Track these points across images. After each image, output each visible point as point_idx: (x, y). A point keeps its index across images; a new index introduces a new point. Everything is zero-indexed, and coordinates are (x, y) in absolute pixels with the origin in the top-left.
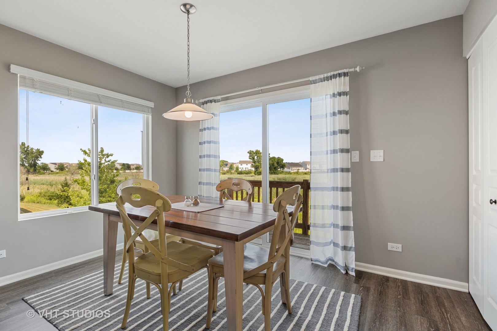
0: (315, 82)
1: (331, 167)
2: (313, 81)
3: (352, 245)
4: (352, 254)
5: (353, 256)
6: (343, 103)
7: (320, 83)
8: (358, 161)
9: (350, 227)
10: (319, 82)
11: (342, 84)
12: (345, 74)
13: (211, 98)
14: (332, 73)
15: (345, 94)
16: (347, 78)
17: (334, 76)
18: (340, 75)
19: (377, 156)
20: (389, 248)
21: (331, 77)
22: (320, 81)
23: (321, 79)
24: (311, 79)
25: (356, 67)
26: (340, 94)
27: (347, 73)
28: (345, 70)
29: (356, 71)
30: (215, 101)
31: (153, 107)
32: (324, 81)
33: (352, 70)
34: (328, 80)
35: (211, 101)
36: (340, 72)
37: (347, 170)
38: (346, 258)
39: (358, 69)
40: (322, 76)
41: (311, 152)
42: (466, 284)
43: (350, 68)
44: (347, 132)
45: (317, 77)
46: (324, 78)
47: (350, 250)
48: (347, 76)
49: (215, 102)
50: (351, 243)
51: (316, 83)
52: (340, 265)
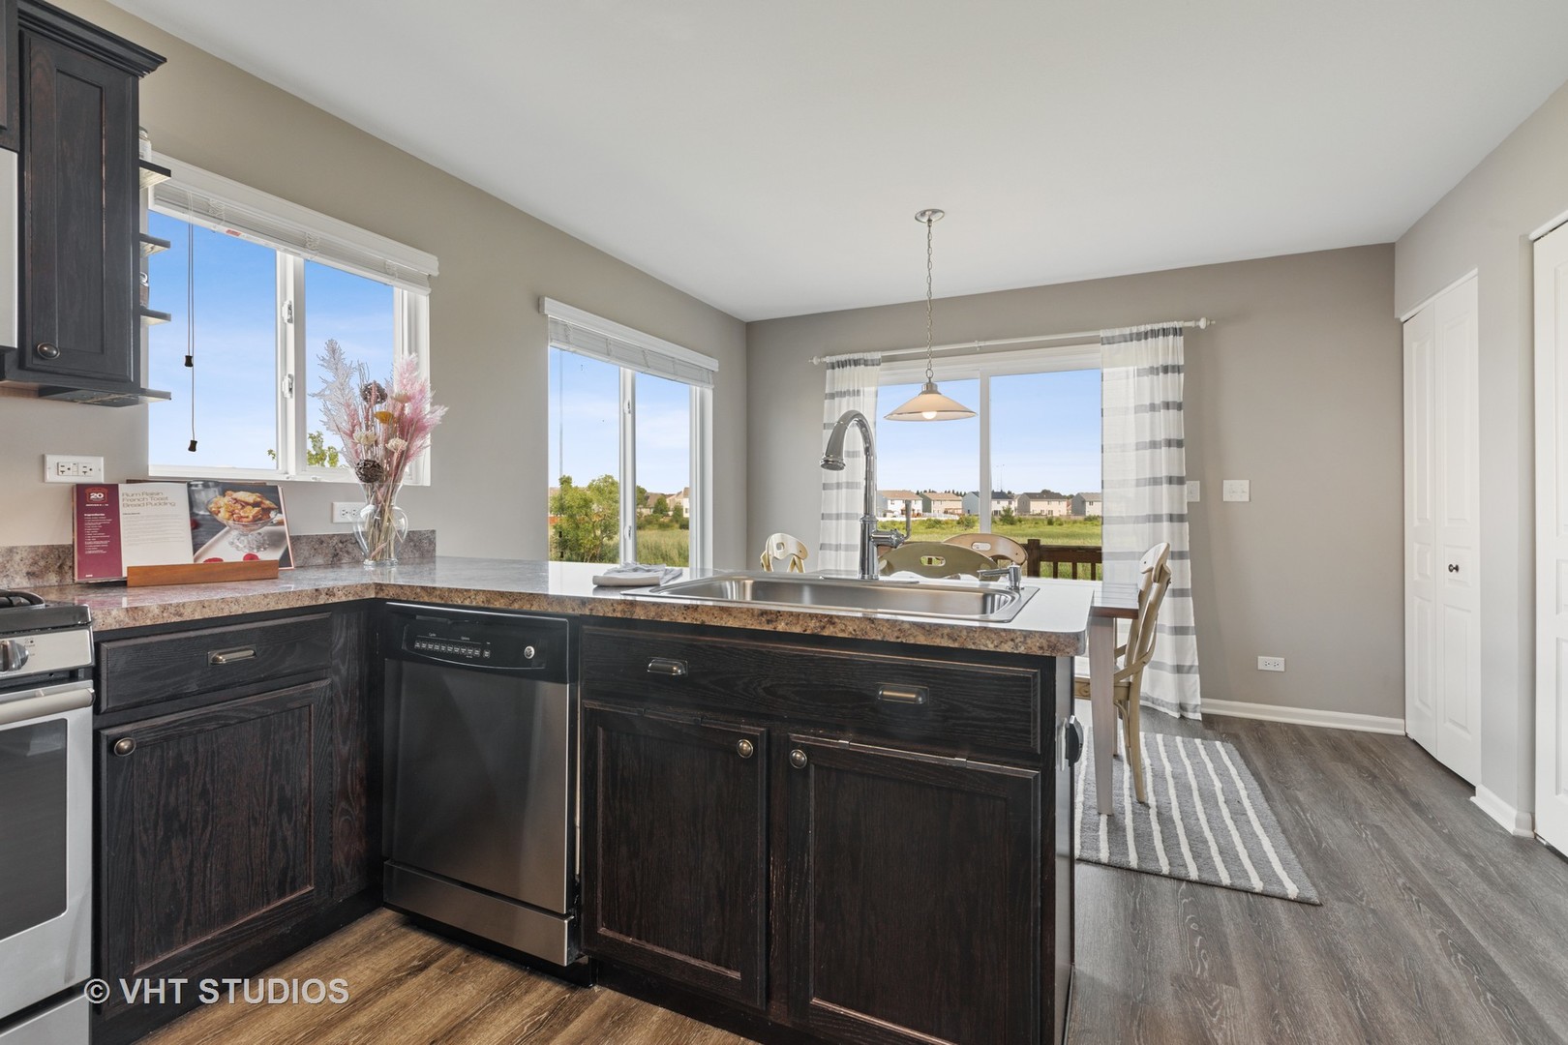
0: (1110, 341)
1: (1147, 511)
2: (1107, 338)
3: (1193, 662)
4: (1195, 679)
5: (1195, 683)
6: (1172, 387)
7: (1123, 344)
8: (1198, 500)
9: (1188, 628)
10: (1120, 342)
11: (1171, 350)
12: (1176, 332)
13: (856, 356)
14: (1149, 327)
15: (1177, 369)
16: (1180, 340)
17: (1154, 334)
18: (1165, 332)
19: (1236, 490)
20: (1261, 667)
21: (1146, 333)
22: (1122, 339)
23: (1124, 336)
24: (1102, 333)
25: (1199, 320)
26: (1166, 369)
27: (1180, 329)
28: (1175, 322)
29: (1199, 327)
30: (866, 363)
31: (717, 370)
32: (1132, 340)
33: (1191, 324)
34: (1139, 340)
35: (856, 363)
36: (1166, 325)
37: (1181, 518)
38: (1181, 688)
39: (1202, 324)
40: (1127, 331)
41: (1103, 482)
42: (1401, 721)
43: (1185, 321)
44: (1179, 444)
45: (1117, 332)
46: (1131, 334)
47: (1188, 672)
48: (1180, 335)
49: (866, 365)
50: (1192, 659)
51: (1114, 343)
52: (1167, 703)
